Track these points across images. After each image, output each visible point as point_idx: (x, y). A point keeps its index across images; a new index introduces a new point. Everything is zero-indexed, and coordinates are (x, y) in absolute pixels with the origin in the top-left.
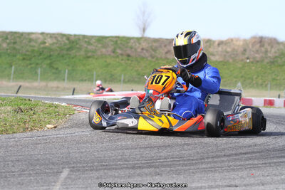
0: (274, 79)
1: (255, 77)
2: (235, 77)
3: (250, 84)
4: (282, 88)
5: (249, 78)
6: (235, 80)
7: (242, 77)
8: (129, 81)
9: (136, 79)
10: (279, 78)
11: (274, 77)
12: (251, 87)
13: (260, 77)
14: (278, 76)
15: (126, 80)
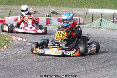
0: (63, 3)
1: (55, 2)
2: (47, 2)
3: (53, 5)
4: (66, 6)
5: (53, 2)
6: (47, 3)
7: (50, 2)
8: (5, 4)
9: (8, 3)
10: (64, 2)
11: (63, 2)
12: (54, 6)
13: (57, 2)
14: (64, 1)
15: (4, 3)
